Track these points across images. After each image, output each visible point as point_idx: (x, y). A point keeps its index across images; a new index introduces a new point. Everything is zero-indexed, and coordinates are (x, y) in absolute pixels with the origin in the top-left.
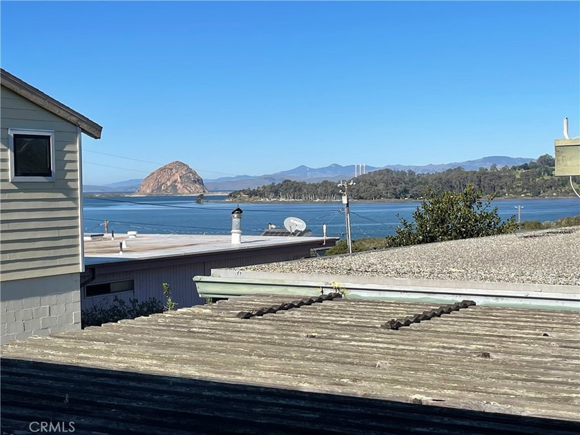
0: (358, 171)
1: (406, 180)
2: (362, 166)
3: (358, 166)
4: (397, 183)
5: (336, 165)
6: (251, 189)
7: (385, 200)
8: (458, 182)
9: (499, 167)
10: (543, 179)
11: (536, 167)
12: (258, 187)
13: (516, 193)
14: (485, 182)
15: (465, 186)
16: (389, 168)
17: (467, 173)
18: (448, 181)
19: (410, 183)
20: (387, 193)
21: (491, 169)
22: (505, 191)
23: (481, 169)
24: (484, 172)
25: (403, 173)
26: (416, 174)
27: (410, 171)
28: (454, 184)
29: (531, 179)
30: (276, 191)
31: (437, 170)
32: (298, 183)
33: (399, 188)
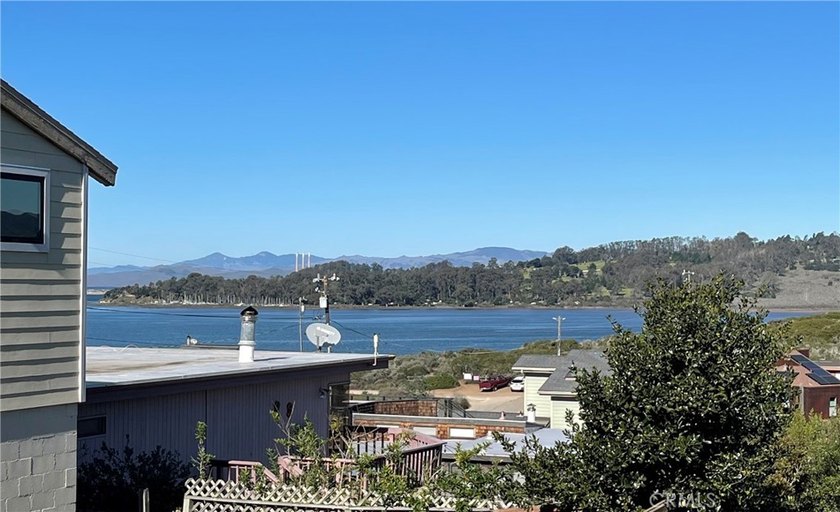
0: (300, 262)
1: (371, 277)
2: (306, 256)
3: (300, 256)
4: (357, 282)
5: (266, 253)
6: (140, 286)
7: (340, 305)
8: (443, 283)
9: (500, 263)
10: (561, 281)
11: (551, 264)
12: (151, 284)
13: (523, 300)
14: (482, 283)
15: (453, 289)
16: (344, 259)
17: (457, 270)
18: (430, 281)
19: (376, 283)
20: (343, 296)
21: (489, 266)
22: (509, 296)
23: (475, 264)
24: (479, 269)
25: (365, 268)
26: (384, 269)
27: (375, 265)
28: (437, 285)
29: (545, 281)
30: (177, 288)
31: (412, 265)
32: (211, 279)
33: (360, 290)
